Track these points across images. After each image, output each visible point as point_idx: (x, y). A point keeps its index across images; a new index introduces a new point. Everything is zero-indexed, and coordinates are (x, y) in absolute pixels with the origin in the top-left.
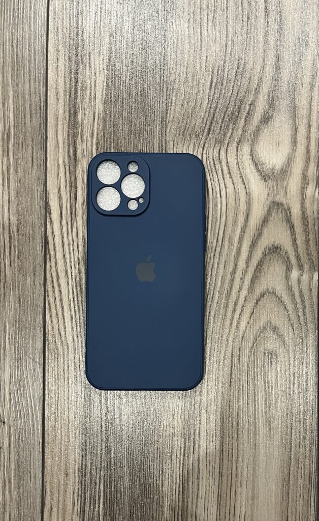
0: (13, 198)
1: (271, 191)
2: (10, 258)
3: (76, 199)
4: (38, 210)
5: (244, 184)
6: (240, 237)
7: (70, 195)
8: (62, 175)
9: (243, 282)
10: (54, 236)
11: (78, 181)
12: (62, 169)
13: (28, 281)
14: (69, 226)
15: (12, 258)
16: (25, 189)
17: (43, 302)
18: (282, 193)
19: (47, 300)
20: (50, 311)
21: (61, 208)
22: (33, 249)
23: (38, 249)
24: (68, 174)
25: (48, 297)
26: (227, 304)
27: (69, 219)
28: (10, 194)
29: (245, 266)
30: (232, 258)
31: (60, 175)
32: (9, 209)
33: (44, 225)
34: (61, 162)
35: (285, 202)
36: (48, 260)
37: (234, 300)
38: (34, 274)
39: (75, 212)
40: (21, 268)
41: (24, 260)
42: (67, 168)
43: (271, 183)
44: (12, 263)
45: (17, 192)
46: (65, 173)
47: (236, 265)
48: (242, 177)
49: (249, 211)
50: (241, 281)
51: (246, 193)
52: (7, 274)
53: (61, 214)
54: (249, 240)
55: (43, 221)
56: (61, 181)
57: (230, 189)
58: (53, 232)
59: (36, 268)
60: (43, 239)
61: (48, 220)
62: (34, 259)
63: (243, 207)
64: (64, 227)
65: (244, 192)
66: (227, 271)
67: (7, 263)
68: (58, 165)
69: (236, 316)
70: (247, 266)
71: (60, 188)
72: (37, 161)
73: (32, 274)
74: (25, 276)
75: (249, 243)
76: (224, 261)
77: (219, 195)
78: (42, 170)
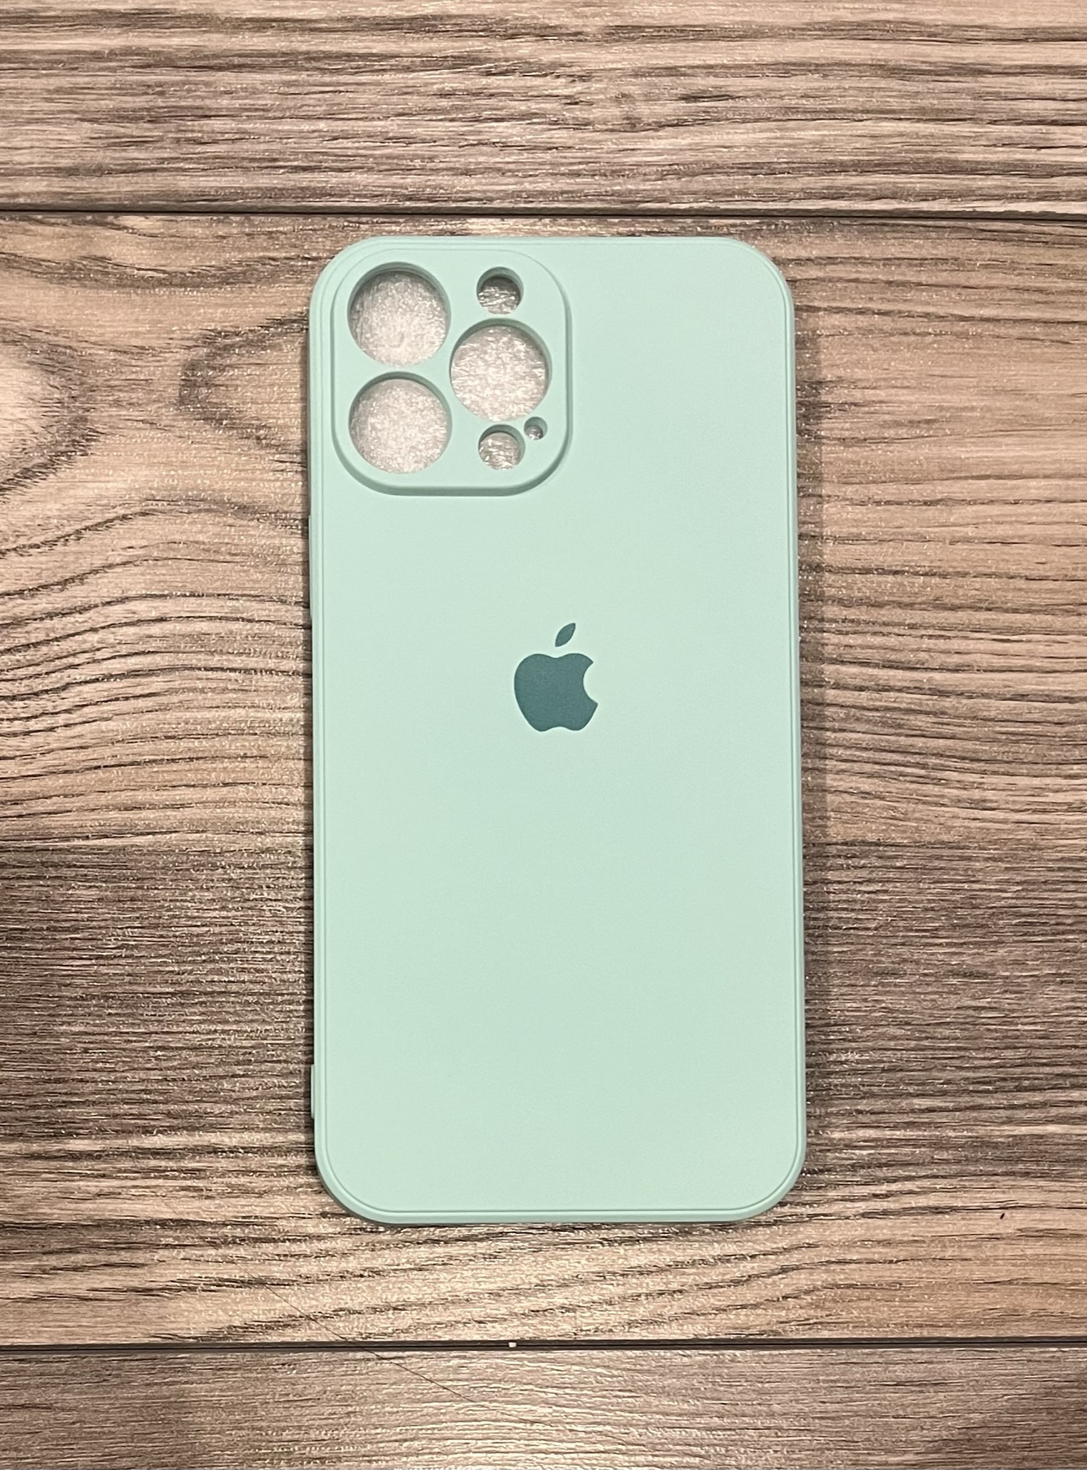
1: (134, 413)
3: (182, 1224)
5: (107, 523)
7: (167, 1246)
8: (82, 1284)
11: (107, 1215)
12: (58, 1284)
14: (295, 1248)
18: (145, 369)
21: (221, 1283)
24: (79, 1259)
27: (269, 1248)
31: (83, 1293)
33: (293, 1356)
34: (29, 1289)
35: (182, 355)
39: (235, 1225)
42: (53, 1261)
43: (102, 415)
46: (75, 1269)
48: (78, 532)
51: (144, 514)
53: (244, 1283)
55: (274, 1358)
56: (107, 1285)
57: (130, 580)
61: (274, 1338)
64: (304, 1271)
65: (140, 521)
68: (39, 1299)
71: (136, 1290)
72: (26, 1387)
77: (156, 629)
78: (63, 1367)
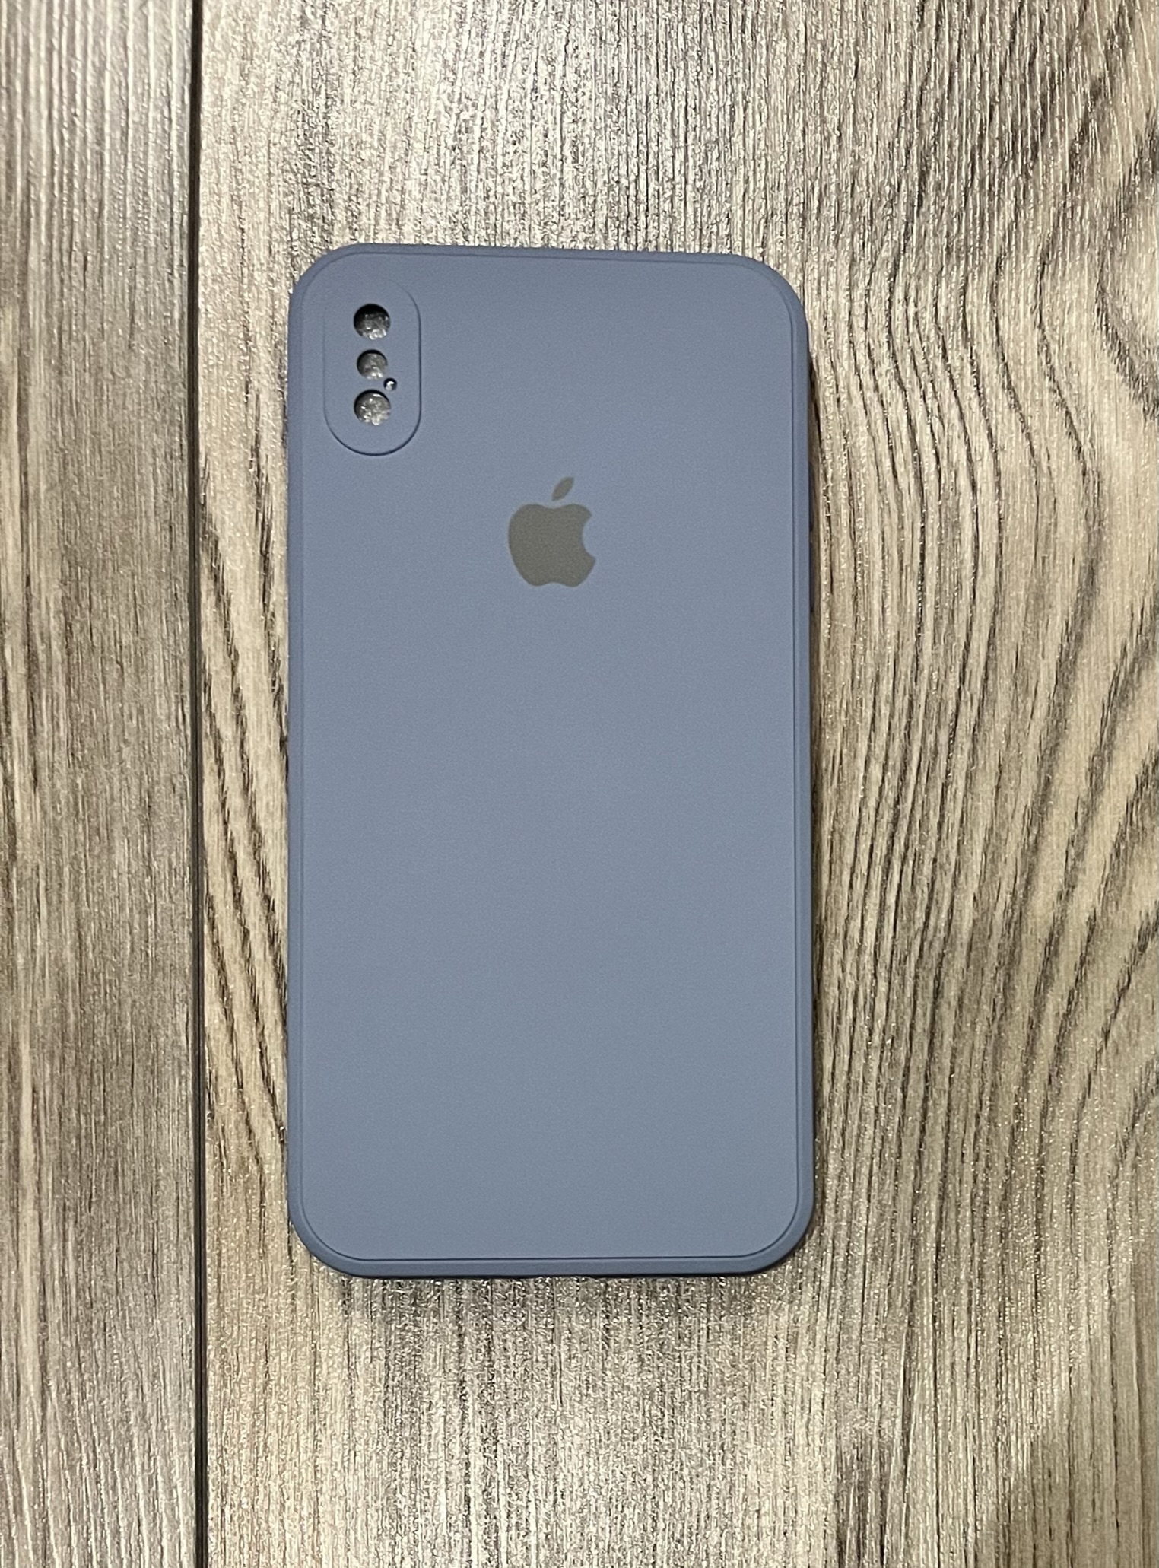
0: (43, 487)
2: (33, 753)
4: (160, 540)
6: (1060, 663)
9: (1080, 855)
10: (232, 654)
13: (119, 857)
15: (43, 754)
16: (97, 448)
17: (188, 948)
19: (207, 940)
20: (223, 990)
22: (140, 712)
23: (161, 712)
25: (213, 927)
26: (1012, 953)
28: (31, 470)
29: (1085, 786)
30: (1031, 753)
32: (24, 532)
36: (208, 763)
37: (1043, 933)
38: (148, 825)
40: (82, 801)
41: (99, 762)
44: (44, 774)
45: (64, 459)
47: (1048, 782)
49: (1097, 550)
50: (1072, 852)
52: (19, 827)
54: (1102, 672)
58: (228, 636)
59: (156, 799)
60: (186, 669)
62: (146, 756)
63: (1070, 533)
66: (1009, 808)
67: (20, 776)
69: (1055, 1002)
70: (1096, 787)
73: (138, 825)
74: (101, 836)
75: (1104, 688)
76: (993, 763)
